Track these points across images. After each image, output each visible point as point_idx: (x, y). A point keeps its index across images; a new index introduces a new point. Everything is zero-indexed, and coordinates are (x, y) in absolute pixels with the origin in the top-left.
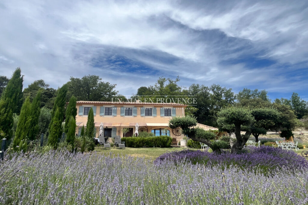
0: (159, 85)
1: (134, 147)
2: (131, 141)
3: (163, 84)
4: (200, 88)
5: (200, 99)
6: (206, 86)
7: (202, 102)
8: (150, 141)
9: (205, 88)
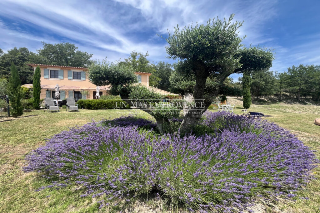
0: (132, 59)
1: (91, 109)
2: (88, 104)
3: (136, 58)
4: (165, 64)
5: (164, 73)
6: (169, 63)
7: (166, 76)
8: (109, 103)
9: (168, 65)
